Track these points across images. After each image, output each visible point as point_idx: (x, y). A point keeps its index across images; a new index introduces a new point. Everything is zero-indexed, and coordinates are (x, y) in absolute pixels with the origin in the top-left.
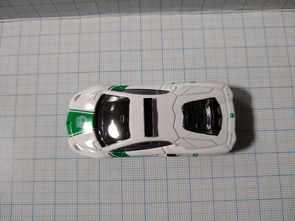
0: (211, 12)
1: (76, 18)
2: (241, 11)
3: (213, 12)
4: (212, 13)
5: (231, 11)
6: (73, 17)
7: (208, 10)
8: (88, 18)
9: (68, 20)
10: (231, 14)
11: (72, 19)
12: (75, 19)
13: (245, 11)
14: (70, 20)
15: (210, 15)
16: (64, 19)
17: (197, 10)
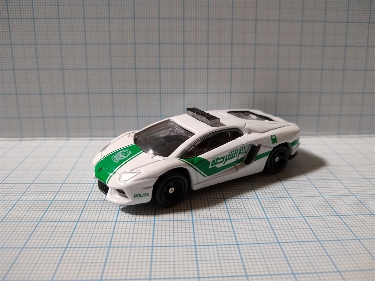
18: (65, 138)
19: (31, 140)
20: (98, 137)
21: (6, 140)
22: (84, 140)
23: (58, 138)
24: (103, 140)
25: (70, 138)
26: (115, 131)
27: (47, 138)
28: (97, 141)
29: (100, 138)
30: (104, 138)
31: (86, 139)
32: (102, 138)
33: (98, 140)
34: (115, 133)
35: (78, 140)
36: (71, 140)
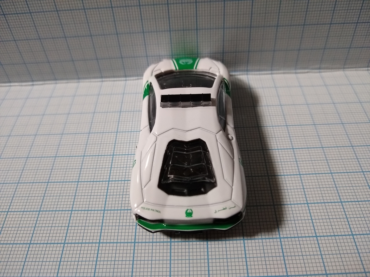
0: (282, 71)
1: (121, 80)
2: (318, 71)
3: (285, 71)
4: (284, 73)
5: (306, 71)
6: (118, 79)
7: (278, 70)
8: (136, 80)
9: (111, 82)
10: (306, 74)
11: (116, 81)
12: (119, 81)
13: (323, 70)
14: (113, 82)
15: (282, 75)
16: (107, 81)
17: (266, 70)
18: (76, 81)
19: (42, 84)
20: (109, 77)
21: (17, 85)
22: (95, 82)
23: (69, 81)
24: (114, 81)
25: (80, 81)
26: (125, 71)
27: (57, 82)
28: (108, 82)
29: (111, 79)
30: (115, 79)
31: (96, 80)
32: (113, 79)
33: (110, 81)
34: (125, 73)
35: (89, 82)
36: (82, 82)
